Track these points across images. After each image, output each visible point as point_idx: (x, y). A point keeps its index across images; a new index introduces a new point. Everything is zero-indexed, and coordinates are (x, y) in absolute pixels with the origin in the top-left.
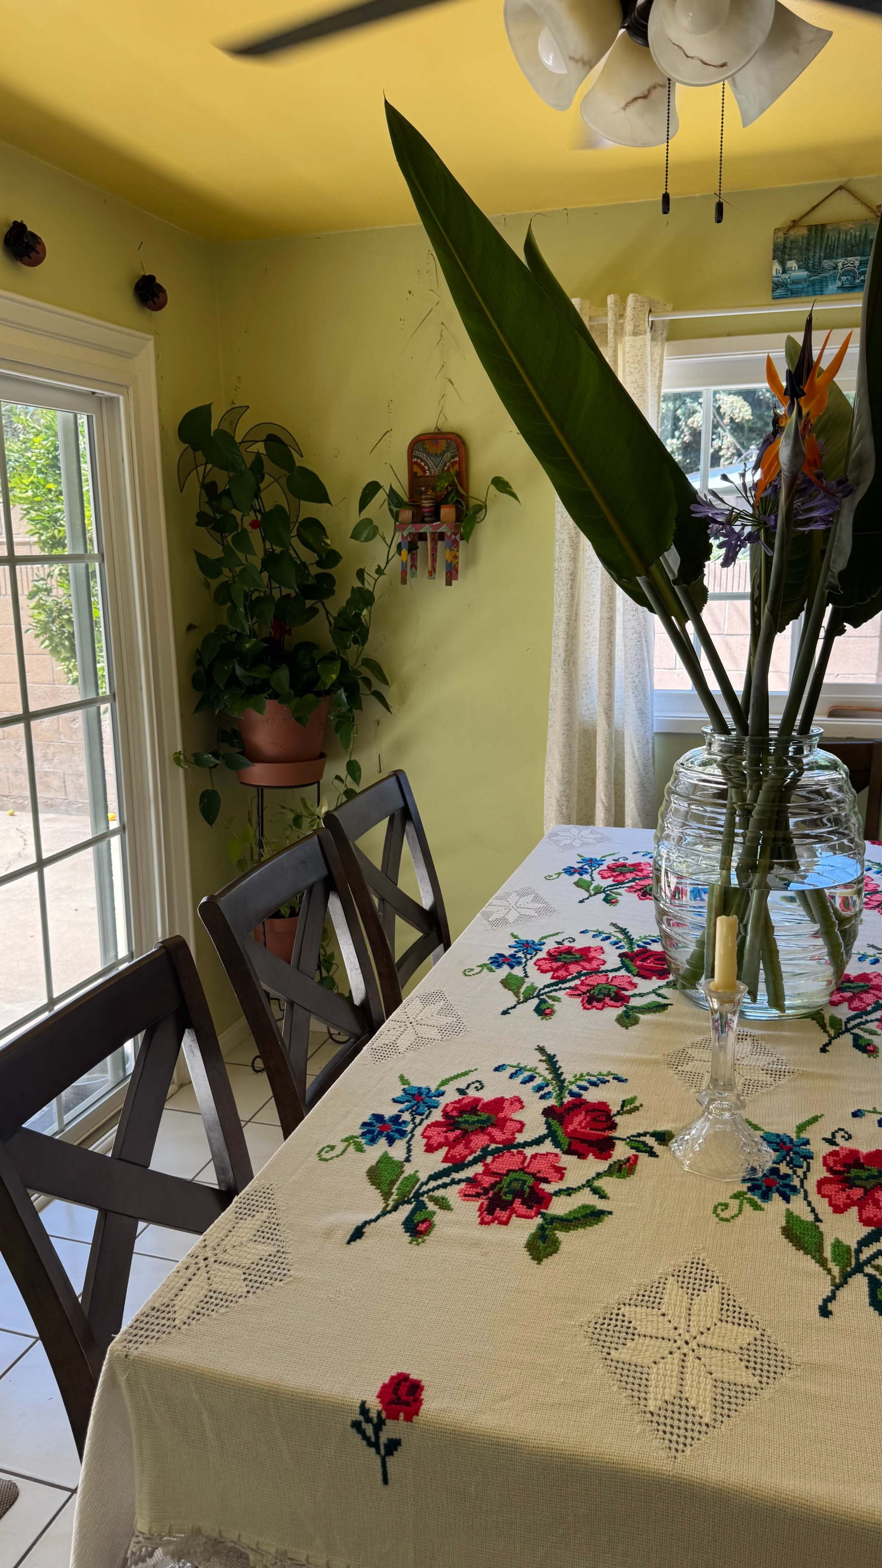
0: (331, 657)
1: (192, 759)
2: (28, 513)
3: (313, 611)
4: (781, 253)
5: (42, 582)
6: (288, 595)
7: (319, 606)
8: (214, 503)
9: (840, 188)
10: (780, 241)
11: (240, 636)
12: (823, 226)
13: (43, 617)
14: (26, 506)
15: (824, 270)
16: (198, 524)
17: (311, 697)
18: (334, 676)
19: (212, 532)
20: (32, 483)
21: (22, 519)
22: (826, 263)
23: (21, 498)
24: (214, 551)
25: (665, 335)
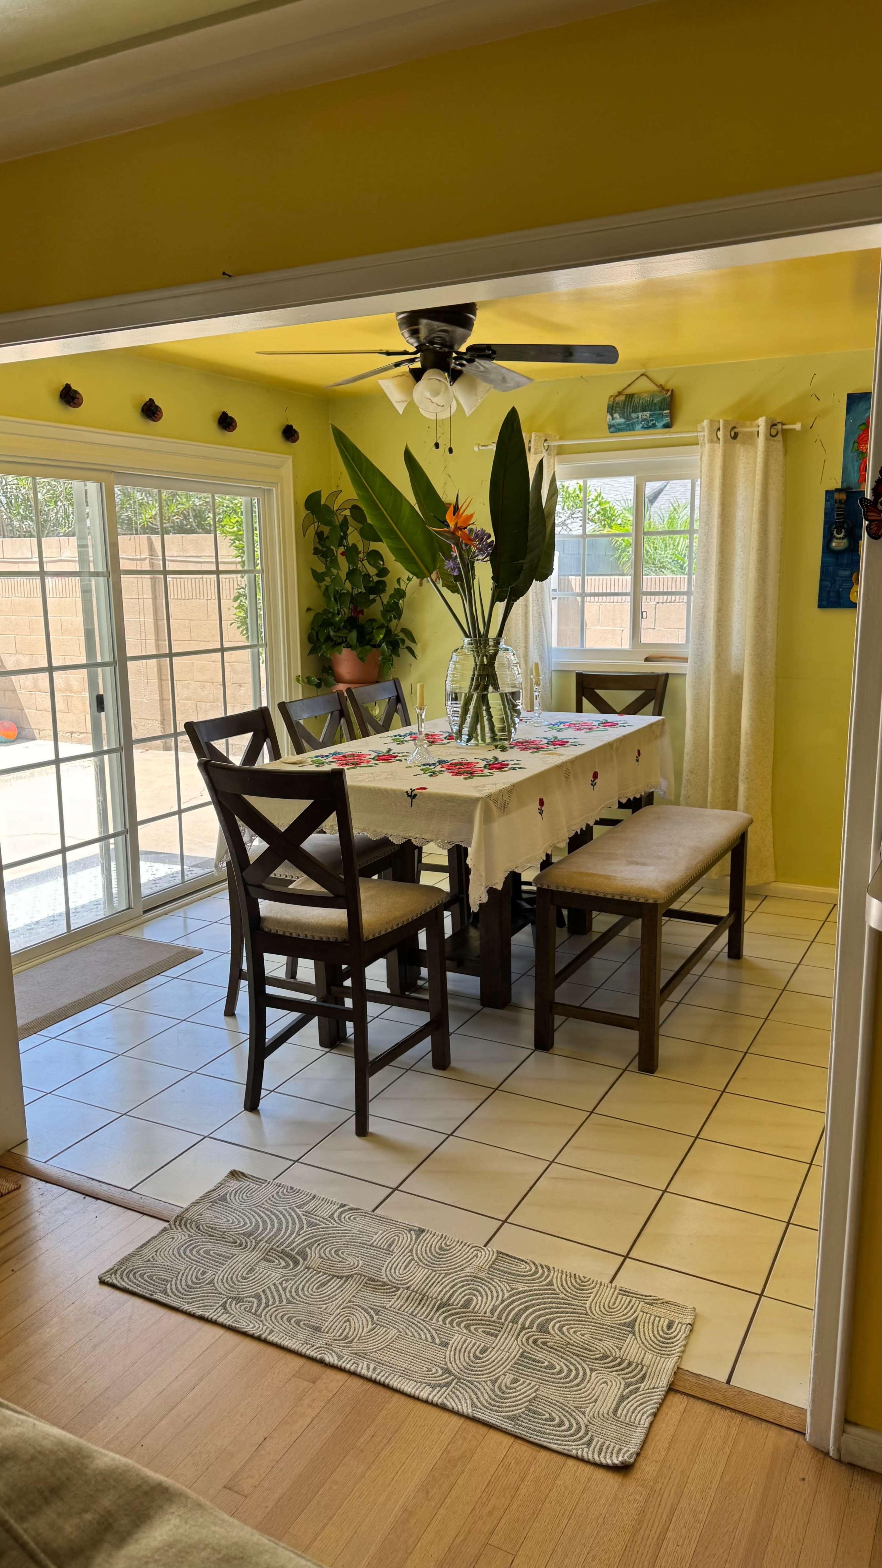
0: (381, 627)
1: (306, 680)
2: (234, 542)
3: (374, 600)
4: (611, 409)
5: (242, 590)
6: (361, 592)
7: (378, 598)
8: (322, 542)
9: (642, 375)
10: (611, 403)
11: (334, 615)
12: (633, 395)
13: (242, 614)
14: (233, 538)
15: (632, 419)
16: (314, 554)
17: (368, 647)
18: (382, 636)
19: (321, 558)
20: (237, 521)
21: (230, 546)
22: (633, 415)
23: (230, 532)
24: (321, 568)
25: (555, 452)
